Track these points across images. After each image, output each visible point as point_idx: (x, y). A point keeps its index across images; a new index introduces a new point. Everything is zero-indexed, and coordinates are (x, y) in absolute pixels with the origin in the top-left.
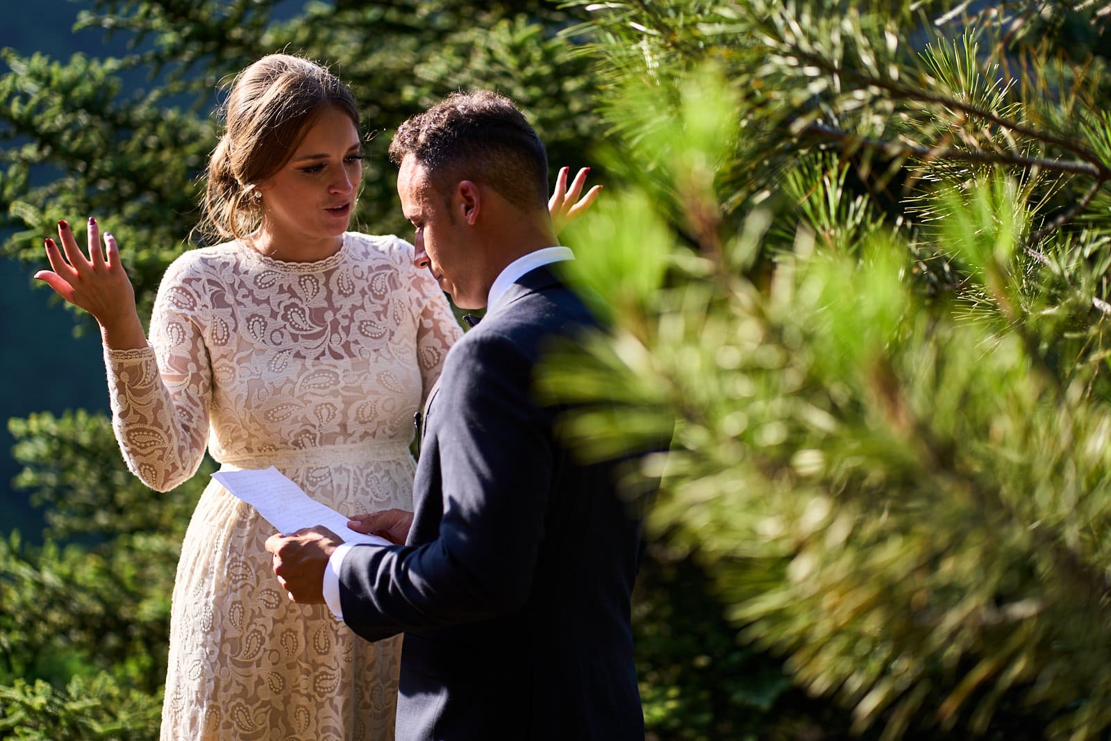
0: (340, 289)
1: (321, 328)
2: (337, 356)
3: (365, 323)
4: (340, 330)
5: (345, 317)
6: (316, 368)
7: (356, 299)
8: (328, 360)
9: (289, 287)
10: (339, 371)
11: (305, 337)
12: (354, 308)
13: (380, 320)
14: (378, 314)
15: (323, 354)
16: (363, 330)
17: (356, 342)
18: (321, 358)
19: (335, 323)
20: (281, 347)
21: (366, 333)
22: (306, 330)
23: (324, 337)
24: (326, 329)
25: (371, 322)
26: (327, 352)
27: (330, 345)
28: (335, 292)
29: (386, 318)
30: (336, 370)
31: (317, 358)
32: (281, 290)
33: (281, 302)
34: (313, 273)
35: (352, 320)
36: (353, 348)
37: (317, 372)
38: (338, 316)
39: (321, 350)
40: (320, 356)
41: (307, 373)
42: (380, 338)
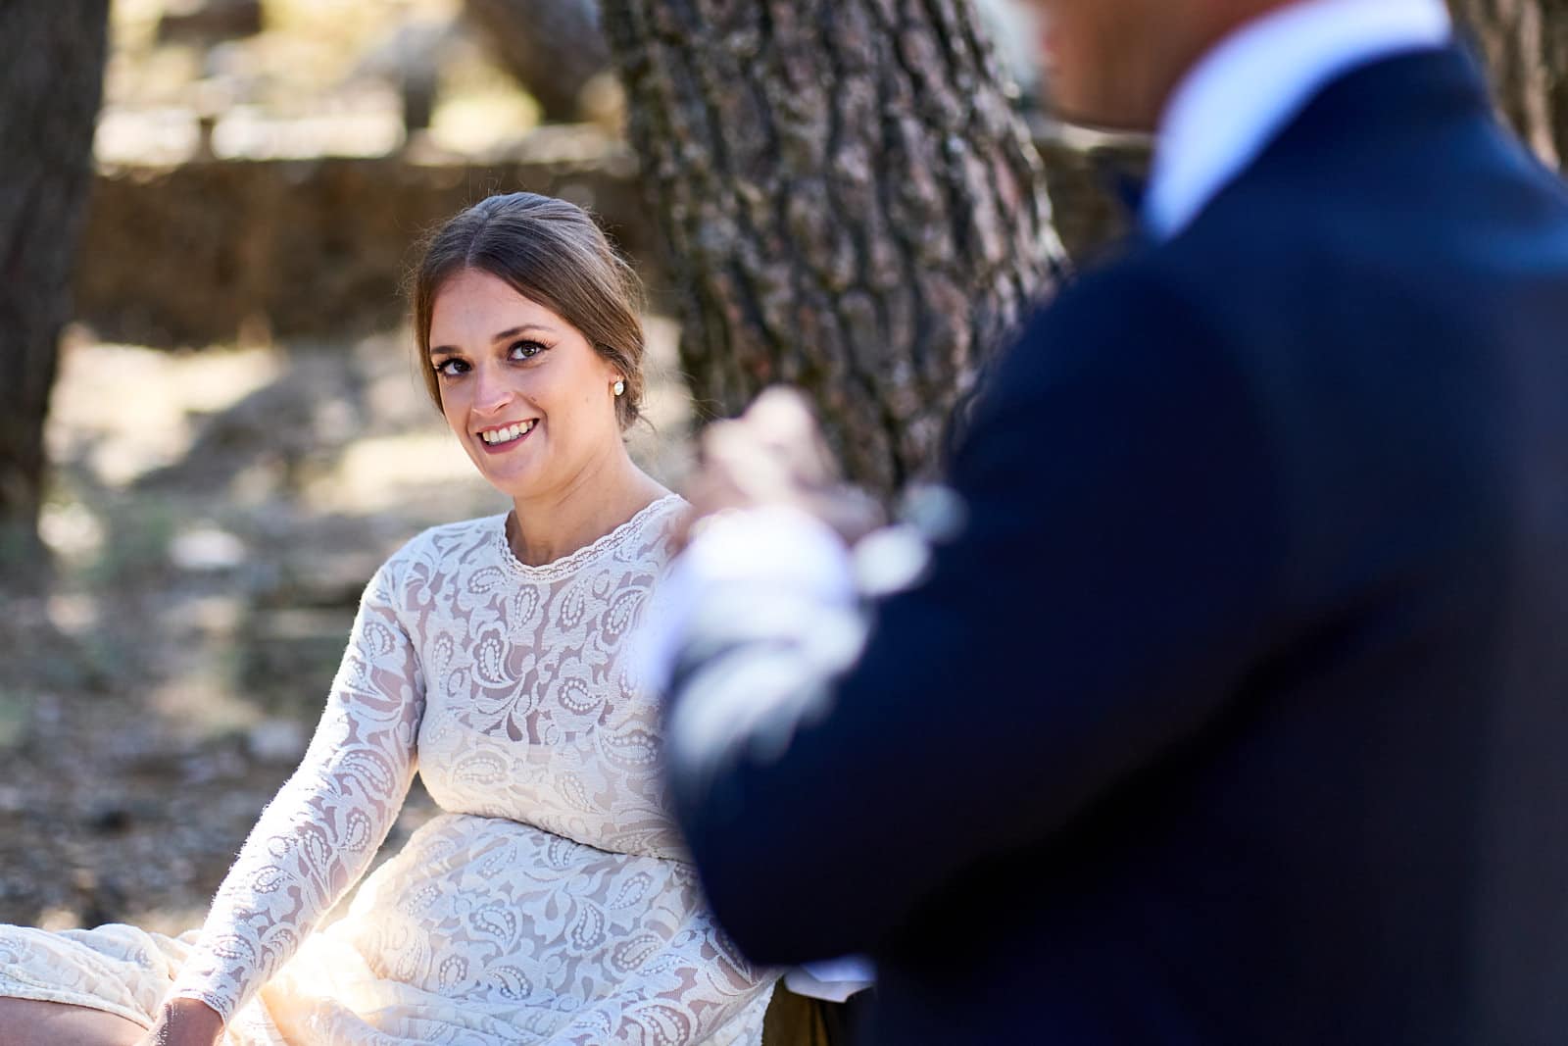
0: (561, 617)
1: (513, 682)
2: (514, 735)
3: (571, 683)
4: (534, 690)
5: (548, 667)
6: (481, 748)
7: (574, 639)
8: (502, 736)
9: (502, 603)
10: (509, 761)
11: (488, 693)
12: (568, 653)
13: (596, 682)
14: (596, 669)
15: (497, 726)
16: (564, 695)
17: (547, 716)
18: (493, 732)
19: (533, 675)
20: (452, 701)
21: (567, 701)
22: (492, 681)
23: (511, 697)
24: (517, 684)
25: (581, 681)
26: (504, 724)
27: (513, 713)
28: (553, 621)
29: (607, 680)
30: (505, 757)
31: (487, 732)
32: (491, 606)
33: (483, 622)
34: (537, 583)
35: (555, 676)
36: (541, 724)
37: (481, 755)
38: (541, 666)
39: (498, 718)
40: (492, 728)
41: (465, 755)
42: (585, 712)
